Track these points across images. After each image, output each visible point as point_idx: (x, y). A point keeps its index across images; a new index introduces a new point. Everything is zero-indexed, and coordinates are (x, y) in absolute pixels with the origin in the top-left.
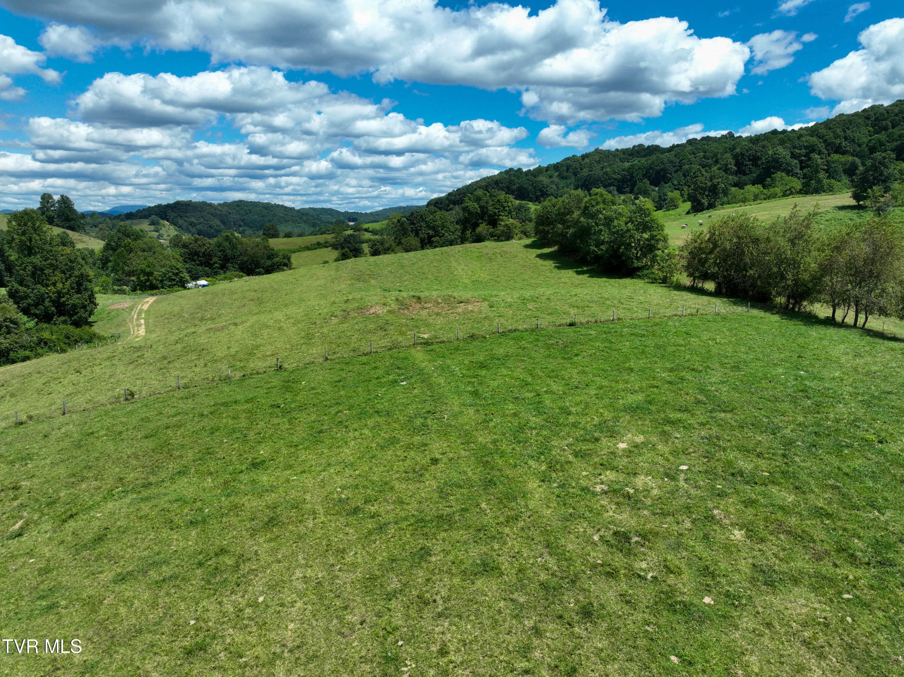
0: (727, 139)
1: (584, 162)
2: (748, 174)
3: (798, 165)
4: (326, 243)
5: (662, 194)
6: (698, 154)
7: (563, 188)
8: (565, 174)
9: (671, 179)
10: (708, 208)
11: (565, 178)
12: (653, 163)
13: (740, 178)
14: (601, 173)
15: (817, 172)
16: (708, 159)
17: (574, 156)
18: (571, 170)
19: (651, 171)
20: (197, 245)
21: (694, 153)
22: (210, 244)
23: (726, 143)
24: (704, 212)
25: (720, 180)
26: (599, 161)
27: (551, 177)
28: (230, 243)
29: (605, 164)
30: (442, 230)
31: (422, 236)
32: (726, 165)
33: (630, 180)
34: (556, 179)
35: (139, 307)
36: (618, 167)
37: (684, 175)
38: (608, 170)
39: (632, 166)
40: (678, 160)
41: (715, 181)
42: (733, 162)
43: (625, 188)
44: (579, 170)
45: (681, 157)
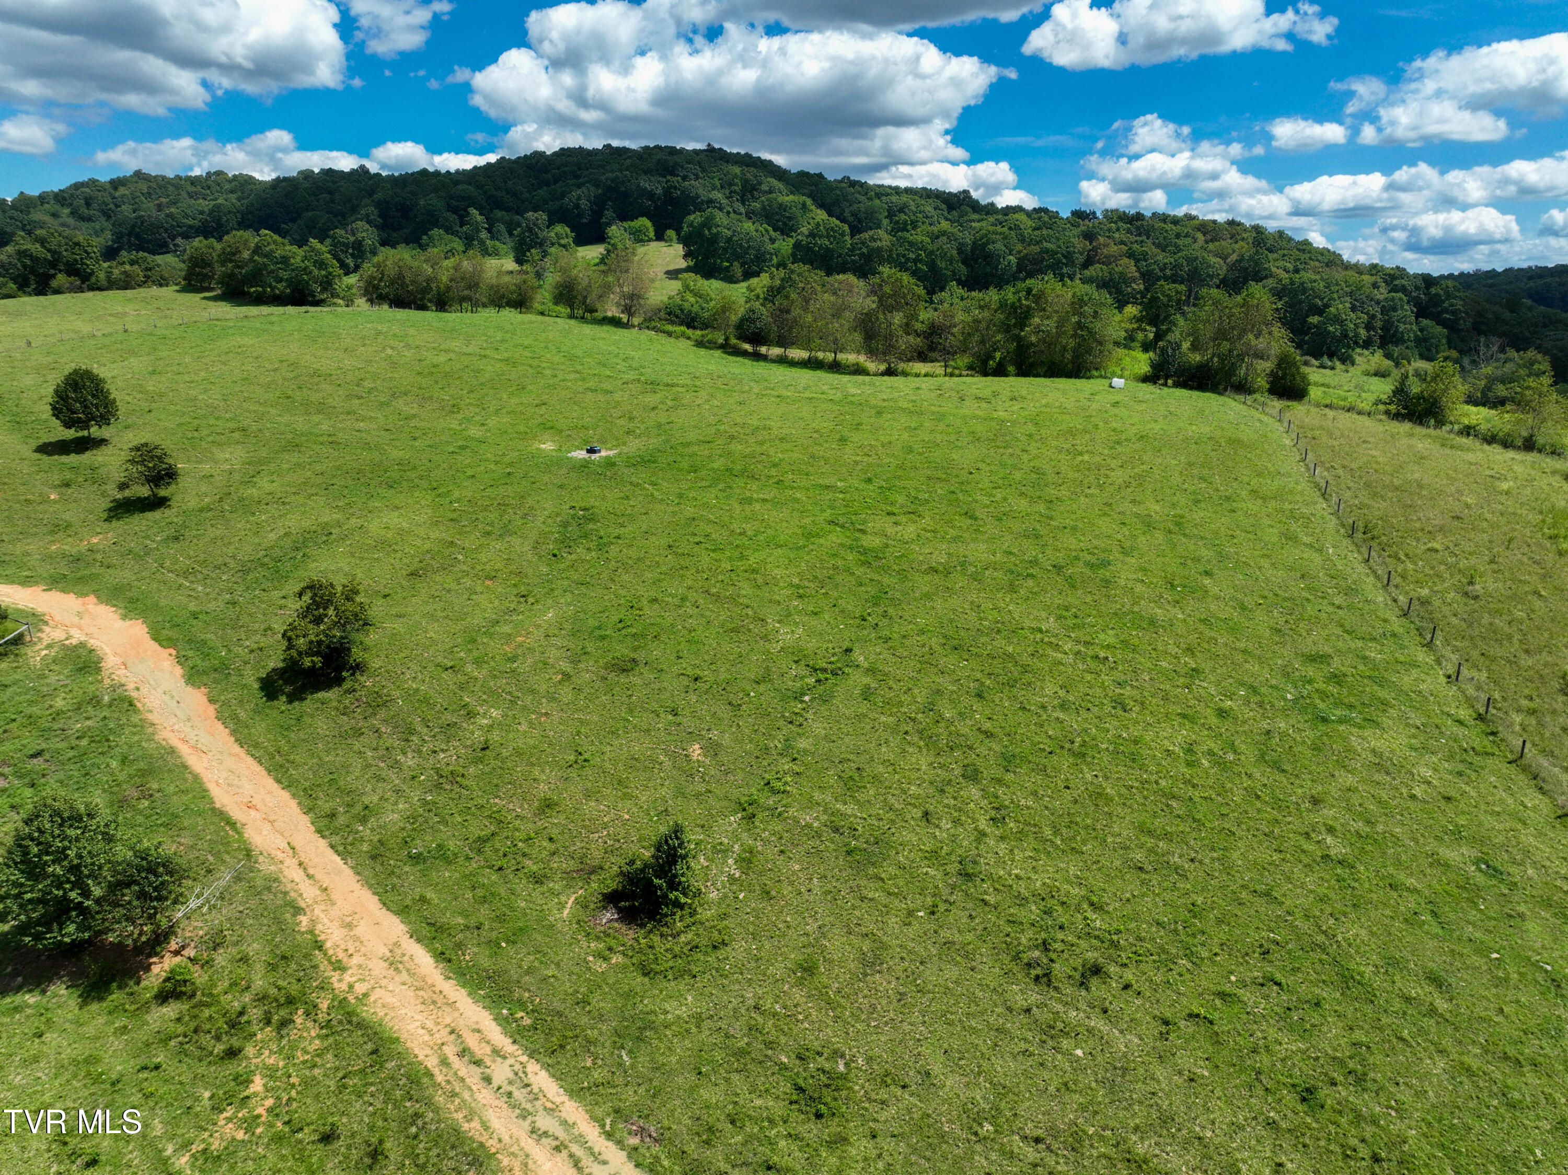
3: (457, 222)
15: (478, 231)
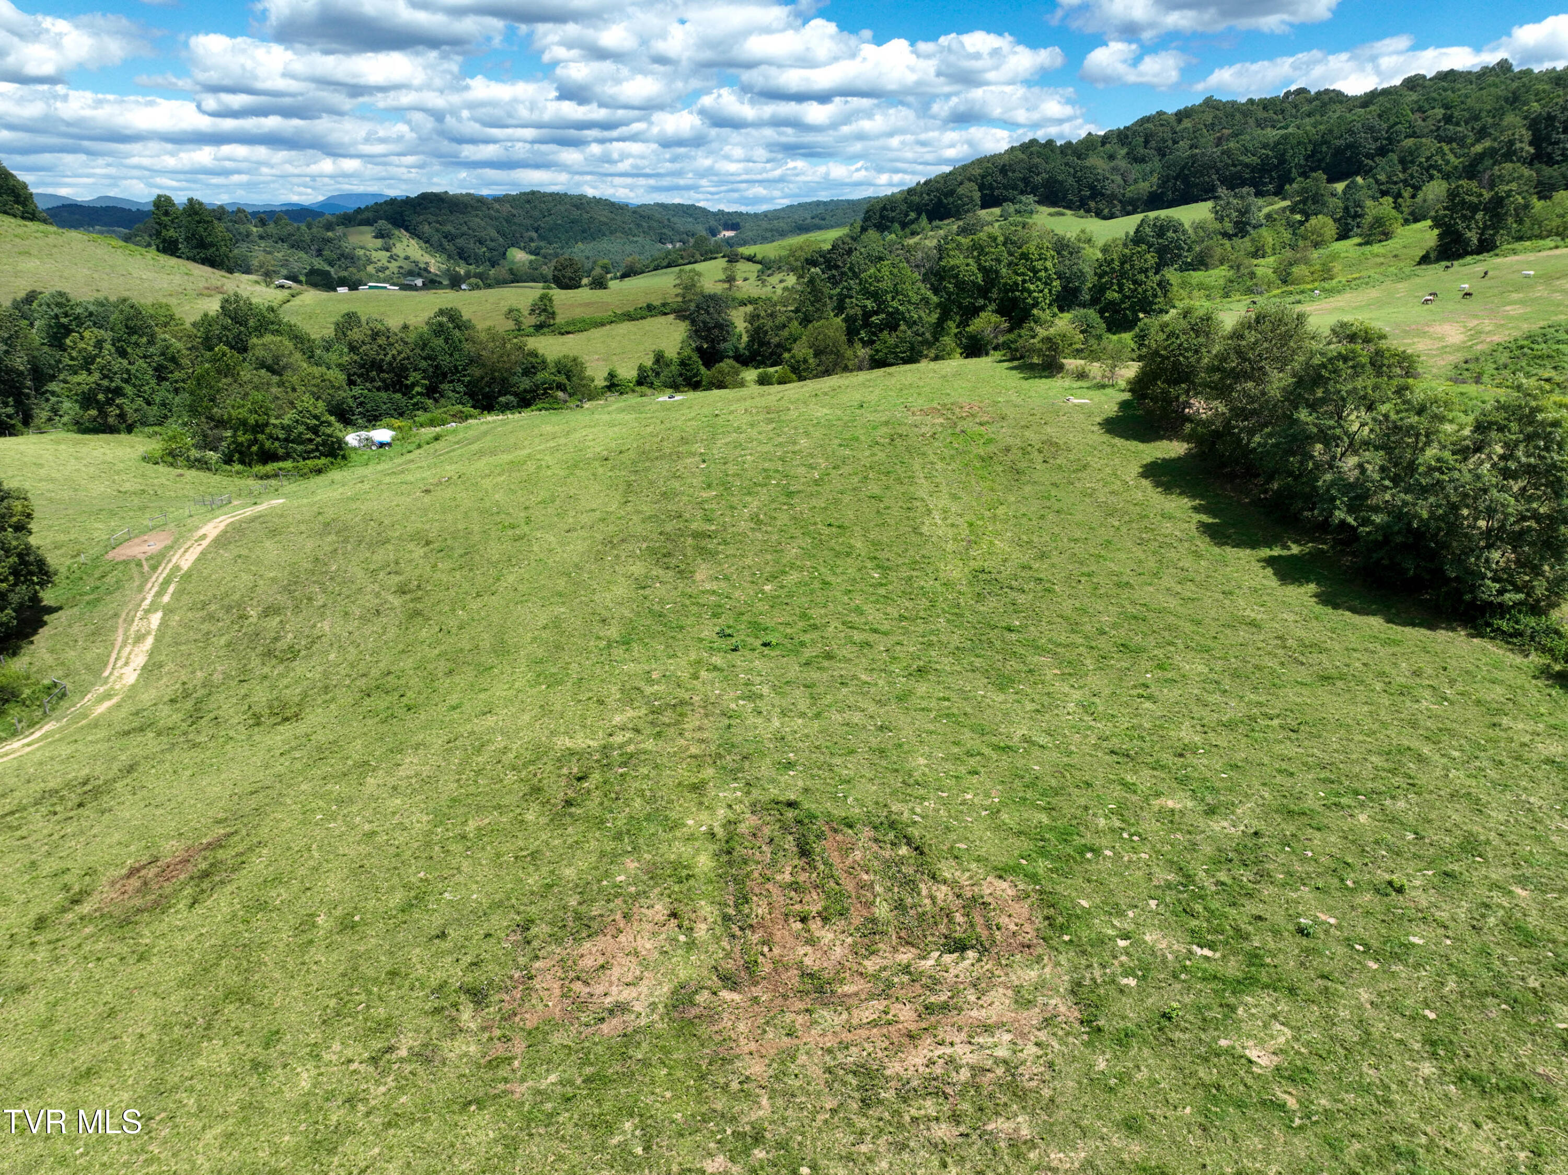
0: (1498, 76)
1: (1182, 127)
2: (1558, 162)
4: (664, 305)
5: (1351, 204)
6: (1430, 113)
7: (1136, 181)
8: (1142, 151)
9: (1371, 169)
10: (1478, 252)
11: (1142, 160)
12: (1331, 131)
13: (1538, 172)
14: (1217, 151)
16: (1458, 124)
17: (1160, 113)
18: (1153, 144)
19: (1324, 149)
20: (376, 347)
21: (1421, 110)
22: (406, 343)
23: (1495, 85)
24: (1469, 259)
25: (1514, 186)
26: (1213, 124)
27: (1111, 157)
28: (446, 340)
29: (1226, 131)
30: (893, 299)
31: (852, 312)
32: (1511, 143)
33: (1276, 167)
34: (1122, 164)
35: (174, 560)
36: (1253, 139)
37: (1402, 161)
38: (1232, 145)
39: (1285, 137)
40: (1385, 126)
41: (1503, 189)
42: (1527, 135)
43: (1265, 184)
44: (1170, 143)
45: (1393, 119)
